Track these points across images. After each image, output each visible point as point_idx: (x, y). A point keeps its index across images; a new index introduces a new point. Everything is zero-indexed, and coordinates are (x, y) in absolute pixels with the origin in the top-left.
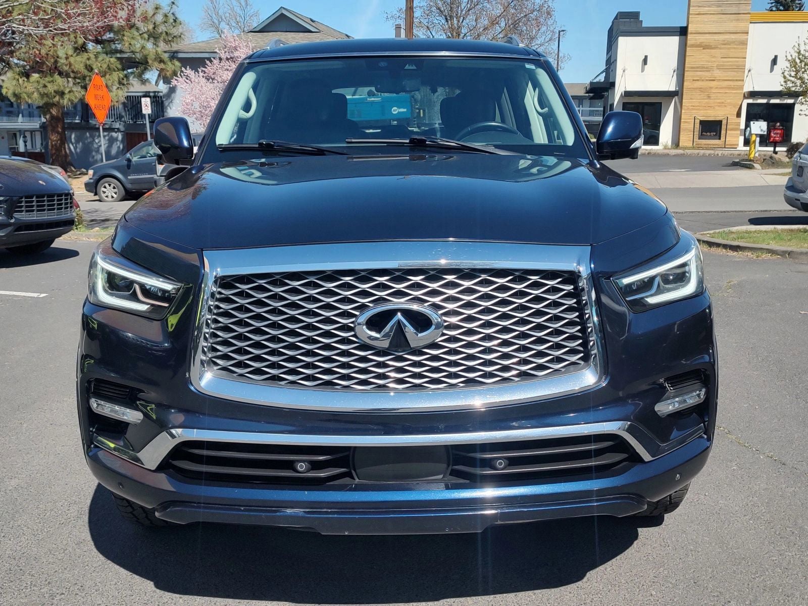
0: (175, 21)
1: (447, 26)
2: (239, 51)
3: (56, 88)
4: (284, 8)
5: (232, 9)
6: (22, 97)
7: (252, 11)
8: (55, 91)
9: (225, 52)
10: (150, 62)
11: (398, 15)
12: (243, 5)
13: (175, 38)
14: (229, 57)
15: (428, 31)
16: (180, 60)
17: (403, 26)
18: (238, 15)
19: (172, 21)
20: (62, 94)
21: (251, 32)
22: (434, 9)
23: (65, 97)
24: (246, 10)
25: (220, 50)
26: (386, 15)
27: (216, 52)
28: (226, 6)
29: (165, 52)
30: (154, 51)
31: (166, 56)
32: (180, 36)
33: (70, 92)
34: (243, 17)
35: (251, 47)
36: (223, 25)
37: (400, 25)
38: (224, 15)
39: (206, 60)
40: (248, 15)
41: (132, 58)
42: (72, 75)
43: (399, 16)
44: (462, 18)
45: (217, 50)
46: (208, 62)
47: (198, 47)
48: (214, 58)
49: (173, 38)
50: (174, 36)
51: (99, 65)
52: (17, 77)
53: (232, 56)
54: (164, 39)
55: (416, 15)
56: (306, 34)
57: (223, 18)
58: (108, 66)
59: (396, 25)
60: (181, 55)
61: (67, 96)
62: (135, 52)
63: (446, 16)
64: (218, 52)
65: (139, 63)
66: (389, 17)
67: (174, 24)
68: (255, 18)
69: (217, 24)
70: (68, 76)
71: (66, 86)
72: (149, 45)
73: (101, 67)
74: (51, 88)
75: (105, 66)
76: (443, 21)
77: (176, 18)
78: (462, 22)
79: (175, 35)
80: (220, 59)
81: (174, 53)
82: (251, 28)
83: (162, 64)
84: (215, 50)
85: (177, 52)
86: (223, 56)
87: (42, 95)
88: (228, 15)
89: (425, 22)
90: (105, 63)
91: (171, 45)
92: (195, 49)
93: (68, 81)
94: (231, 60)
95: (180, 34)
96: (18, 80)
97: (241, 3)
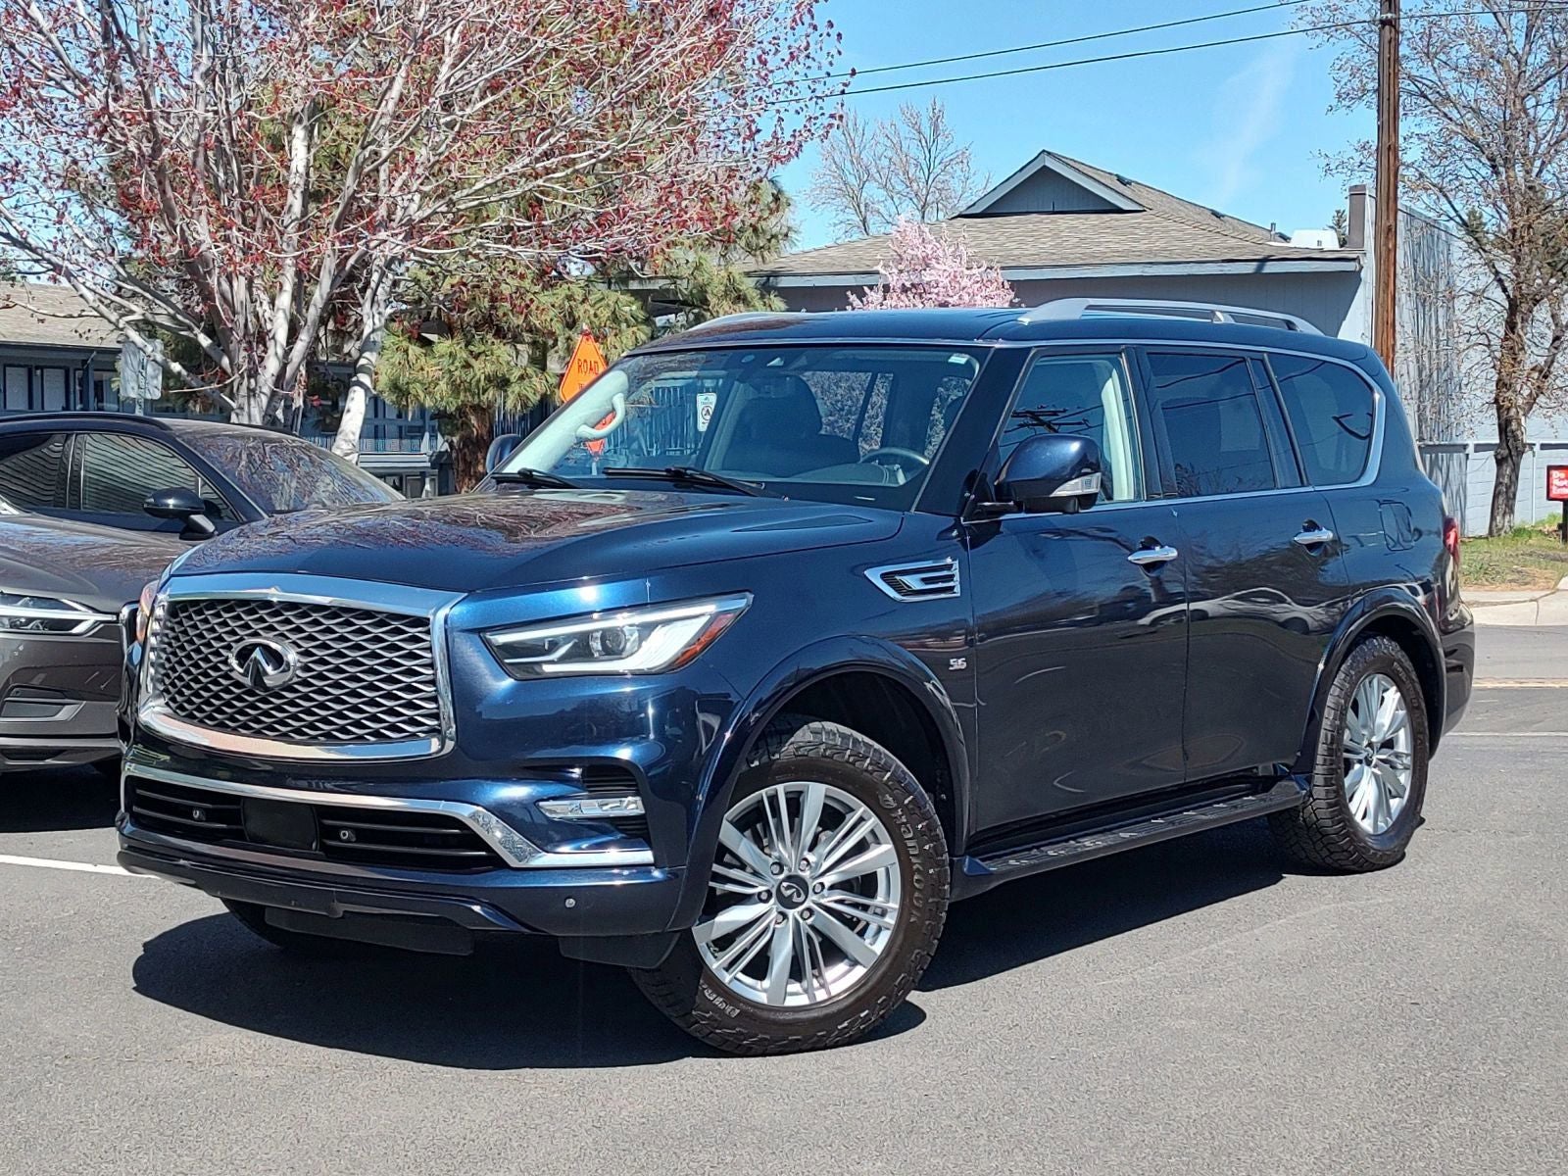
0: (776, 199)
1: (1496, 186)
2: (934, 268)
3: (490, 369)
4: (1049, 153)
5: (898, 148)
6: (413, 392)
7: (951, 149)
8: (488, 379)
9: (901, 271)
10: (713, 300)
11: (1358, 158)
12: (927, 135)
13: (773, 241)
14: (908, 284)
15: (1443, 200)
16: (784, 293)
17: (1371, 191)
18: (912, 161)
19: (771, 199)
20: (503, 383)
21: (960, 216)
22: (1458, 142)
23: (510, 390)
24: (933, 149)
25: (886, 266)
26: (1326, 161)
27: (877, 273)
28: (882, 140)
29: (748, 274)
30: (723, 273)
31: (748, 286)
32: (786, 235)
33: (522, 378)
34: (924, 167)
35: (965, 258)
36: (873, 192)
37: (1364, 187)
38: (877, 166)
39: (849, 293)
40: (937, 162)
41: (668, 290)
42: (527, 337)
43: (1362, 163)
44: (1538, 163)
45: (879, 268)
46: (853, 298)
47: (829, 260)
48: (871, 288)
49: (769, 241)
50: (773, 236)
51: (592, 312)
52: (405, 344)
53: (916, 281)
54: (748, 244)
55: (1407, 158)
56: (1106, 217)
57: (873, 170)
58: (614, 313)
59: (1351, 189)
60: (785, 282)
61: (515, 388)
62: (677, 277)
63: (1492, 159)
64: (882, 271)
65: (685, 303)
66: (1332, 167)
67: (773, 205)
68: (957, 168)
69: (856, 188)
70: (516, 339)
71: (512, 363)
72: (712, 259)
73: (596, 315)
74: (481, 369)
75: (605, 314)
76: (1486, 171)
77: (780, 192)
78: (1540, 171)
79: (775, 231)
80: (886, 288)
81: (769, 277)
82: (962, 207)
83: (741, 305)
84: (875, 268)
85: (775, 274)
86: (894, 281)
87: (456, 388)
88: (885, 162)
89: (1433, 175)
90: (608, 305)
91: (763, 257)
92: (818, 264)
93: (518, 352)
94: (914, 290)
95: (785, 230)
96: (406, 351)
97: (923, 130)
